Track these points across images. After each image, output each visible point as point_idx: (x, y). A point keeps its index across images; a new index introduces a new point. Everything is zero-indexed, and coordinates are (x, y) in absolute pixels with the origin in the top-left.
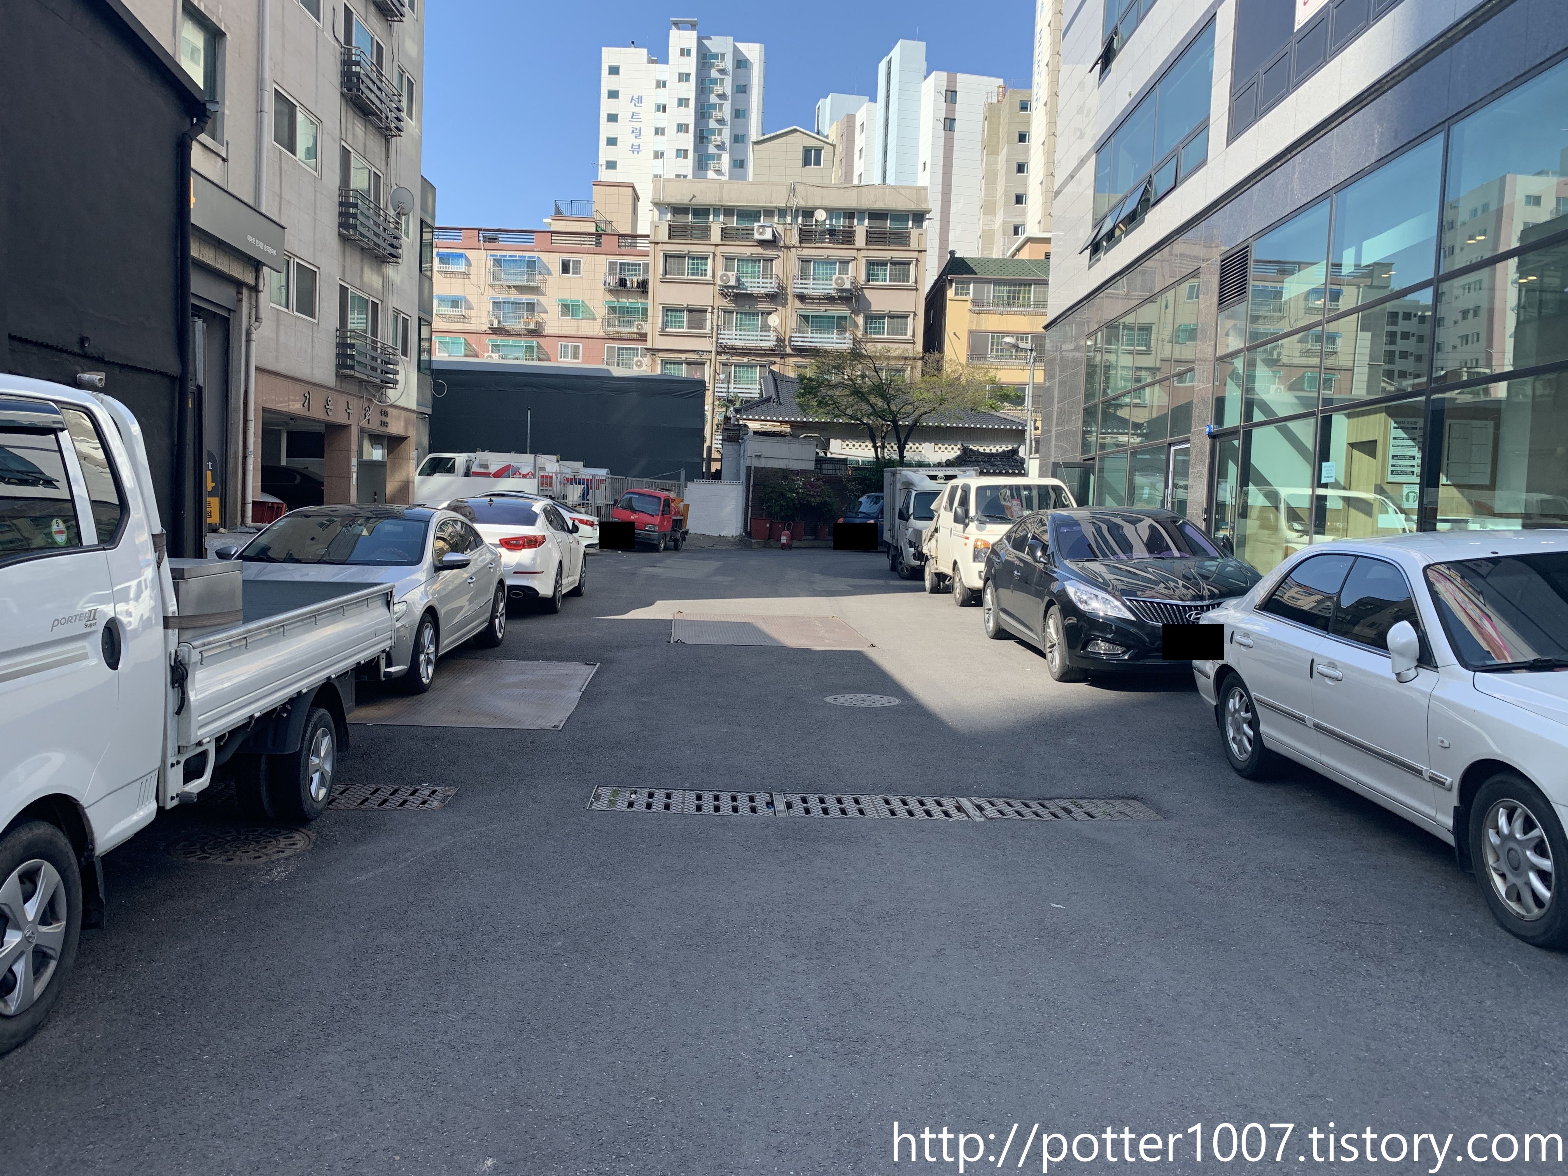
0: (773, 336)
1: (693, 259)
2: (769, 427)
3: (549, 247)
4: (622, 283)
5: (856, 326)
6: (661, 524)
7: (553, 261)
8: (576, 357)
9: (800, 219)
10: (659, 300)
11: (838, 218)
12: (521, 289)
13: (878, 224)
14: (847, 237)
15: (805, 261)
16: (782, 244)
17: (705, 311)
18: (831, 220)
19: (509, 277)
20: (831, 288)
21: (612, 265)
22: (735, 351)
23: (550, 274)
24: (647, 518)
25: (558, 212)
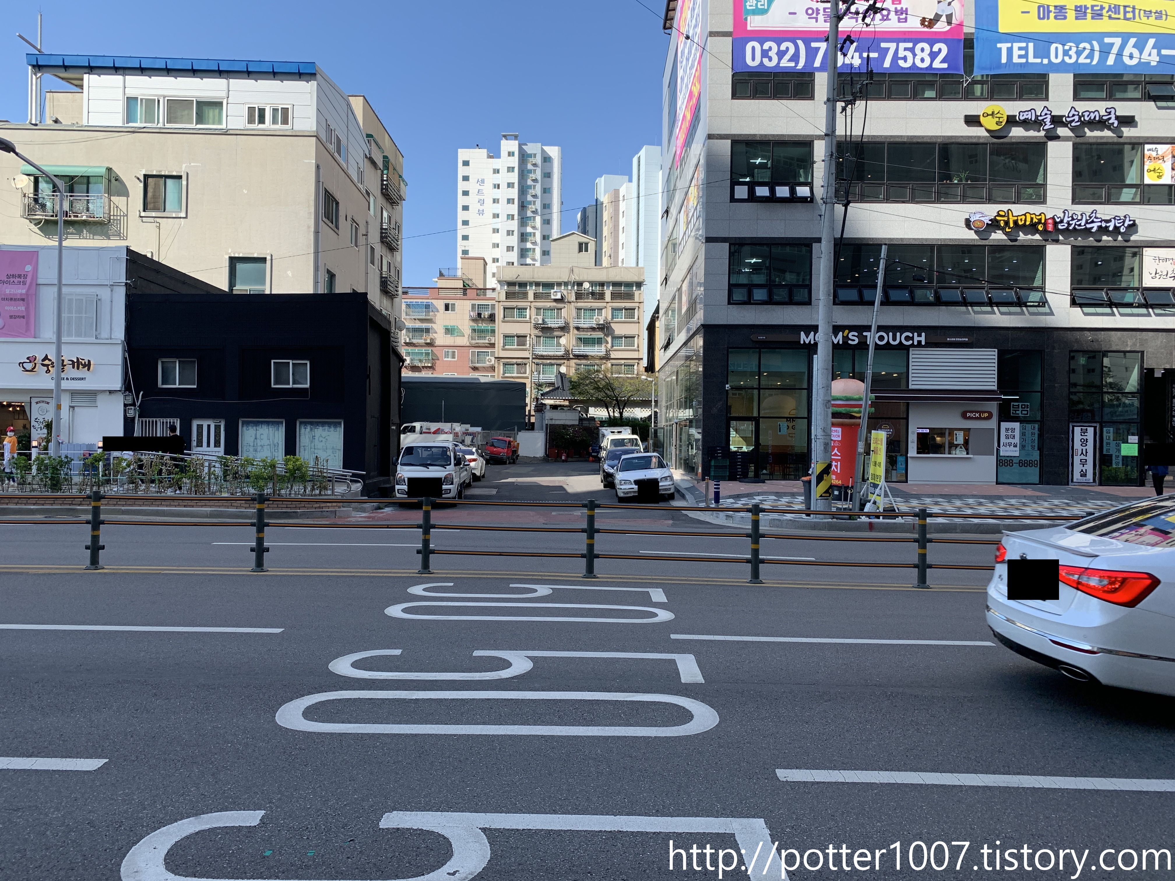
0: (563, 349)
1: (519, 309)
2: (558, 402)
3: (437, 296)
4: (479, 315)
5: (607, 343)
6: (507, 453)
7: (440, 304)
8: (453, 357)
9: (576, 287)
10: (501, 332)
11: (596, 286)
12: (422, 320)
13: (617, 289)
14: (601, 296)
15: (579, 309)
16: (566, 300)
17: (526, 337)
18: (592, 287)
19: (414, 314)
20: (593, 323)
21: (473, 306)
22: (542, 357)
23: (438, 311)
24: (502, 450)
25: (441, 275)
